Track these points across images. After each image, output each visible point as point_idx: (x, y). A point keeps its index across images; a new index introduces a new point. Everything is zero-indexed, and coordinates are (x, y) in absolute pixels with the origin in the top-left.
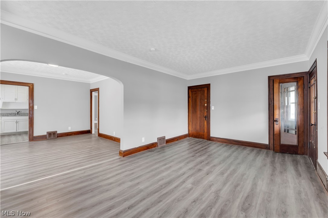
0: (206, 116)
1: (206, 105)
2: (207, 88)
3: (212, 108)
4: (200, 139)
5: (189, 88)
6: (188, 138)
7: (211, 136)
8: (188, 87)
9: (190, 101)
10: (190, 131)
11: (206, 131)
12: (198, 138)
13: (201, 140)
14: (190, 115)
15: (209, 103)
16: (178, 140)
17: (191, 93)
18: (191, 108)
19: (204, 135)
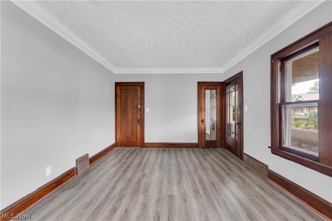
0: (139, 120)
1: (139, 106)
2: (140, 87)
3: (147, 110)
4: (131, 148)
5: (117, 84)
6: (116, 149)
7: (145, 142)
8: (115, 83)
9: (118, 100)
10: (118, 139)
11: (139, 137)
12: (129, 147)
13: (134, 148)
14: (119, 119)
15: (142, 104)
16: (104, 155)
17: (119, 90)
18: (119, 110)
19: (137, 142)
